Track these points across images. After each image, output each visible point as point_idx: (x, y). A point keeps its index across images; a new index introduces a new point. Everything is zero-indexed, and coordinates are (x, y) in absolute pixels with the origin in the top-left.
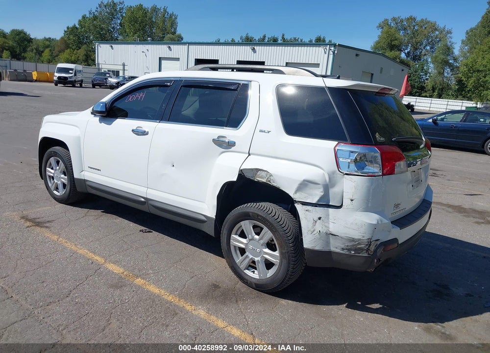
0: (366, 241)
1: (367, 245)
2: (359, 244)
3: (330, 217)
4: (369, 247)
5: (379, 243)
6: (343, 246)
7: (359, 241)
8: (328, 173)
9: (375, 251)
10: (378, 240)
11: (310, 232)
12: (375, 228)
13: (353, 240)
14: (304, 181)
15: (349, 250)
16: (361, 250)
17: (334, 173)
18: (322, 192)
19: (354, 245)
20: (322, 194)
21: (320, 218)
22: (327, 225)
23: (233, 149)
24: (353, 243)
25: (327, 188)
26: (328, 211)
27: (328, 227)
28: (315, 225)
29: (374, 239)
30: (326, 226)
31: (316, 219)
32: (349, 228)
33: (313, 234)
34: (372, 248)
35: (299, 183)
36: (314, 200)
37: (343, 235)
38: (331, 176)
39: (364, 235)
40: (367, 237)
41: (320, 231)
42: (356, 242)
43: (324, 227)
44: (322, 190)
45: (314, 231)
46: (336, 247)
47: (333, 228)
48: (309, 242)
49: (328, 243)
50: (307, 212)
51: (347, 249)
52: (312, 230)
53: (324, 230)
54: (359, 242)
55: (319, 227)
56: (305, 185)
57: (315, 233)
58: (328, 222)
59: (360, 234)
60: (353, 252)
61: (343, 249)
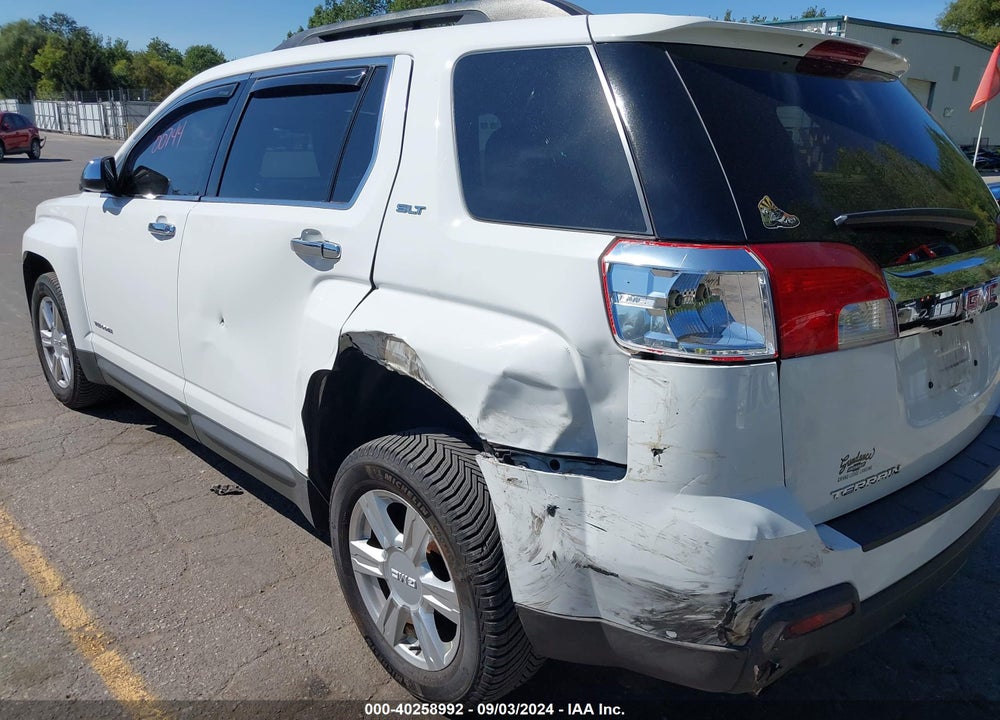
0: (716, 600)
1: (718, 615)
2: (690, 609)
3: (588, 507)
4: (729, 620)
5: (767, 606)
6: (637, 611)
7: (689, 601)
8: (579, 350)
9: (755, 636)
10: (763, 597)
11: (525, 556)
12: (746, 555)
13: (668, 594)
14: (506, 375)
15: (658, 625)
16: (697, 631)
17: (599, 348)
18: (565, 416)
19: (672, 612)
20: (567, 422)
21: (552, 510)
22: (575, 533)
23: (337, 268)
24: (668, 605)
25: (581, 401)
26: (579, 486)
27: (583, 544)
28: (538, 533)
29: (746, 593)
30: (573, 539)
31: (540, 510)
32: (654, 552)
33: (534, 561)
34: (743, 624)
35: (490, 382)
36: (544, 444)
37: (633, 576)
38: (592, 358)
39: (706, 579)
40: (718, 585)
41: (554, 554)
42: (678, 601)
43: (567, 541)
44: (564, 408)
45: (537, 551)
46: (615, 611)
47: (598, 547)
48: (526, 588)
49: (586, 596)
50: (512, 487)
51: (650, 622)
52: (531, 548)
53: (567, 552)
54: (692, 601)
55: (551, 538)
56: (509, 388)
57: (541, 557)
58: (581, 526)
59: (693, 576)
60: (673, 635)
61: (637, 620)
